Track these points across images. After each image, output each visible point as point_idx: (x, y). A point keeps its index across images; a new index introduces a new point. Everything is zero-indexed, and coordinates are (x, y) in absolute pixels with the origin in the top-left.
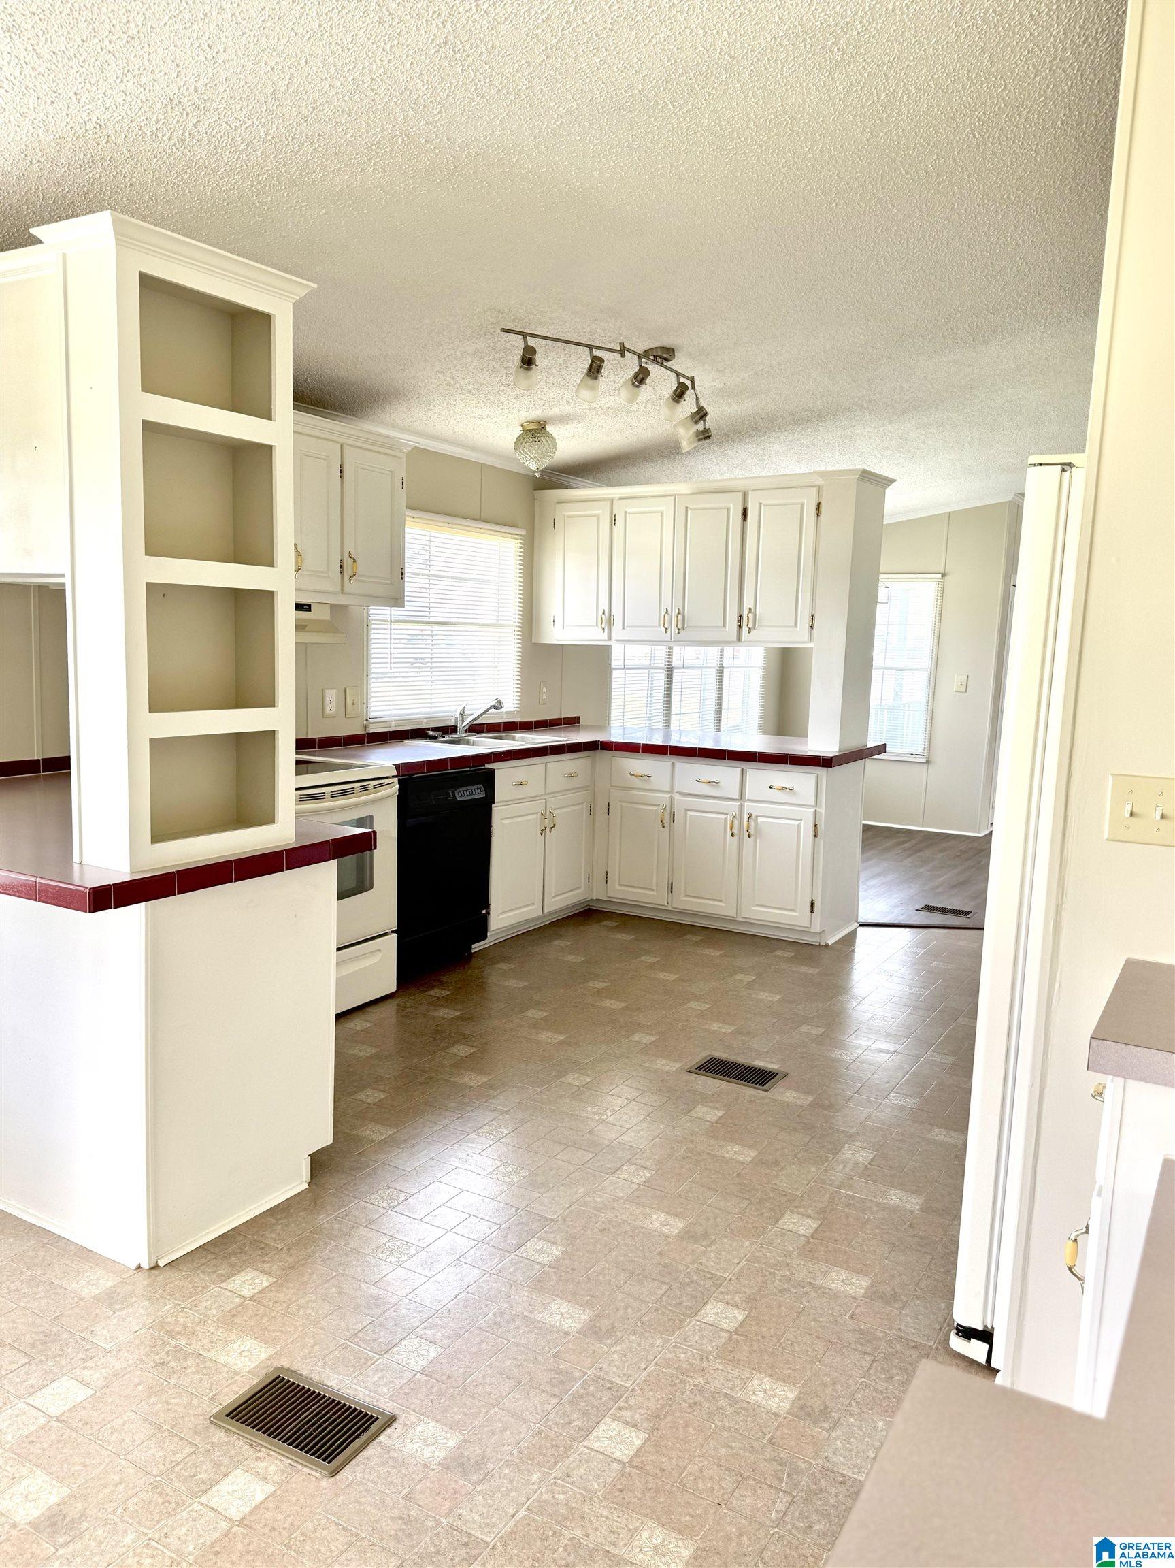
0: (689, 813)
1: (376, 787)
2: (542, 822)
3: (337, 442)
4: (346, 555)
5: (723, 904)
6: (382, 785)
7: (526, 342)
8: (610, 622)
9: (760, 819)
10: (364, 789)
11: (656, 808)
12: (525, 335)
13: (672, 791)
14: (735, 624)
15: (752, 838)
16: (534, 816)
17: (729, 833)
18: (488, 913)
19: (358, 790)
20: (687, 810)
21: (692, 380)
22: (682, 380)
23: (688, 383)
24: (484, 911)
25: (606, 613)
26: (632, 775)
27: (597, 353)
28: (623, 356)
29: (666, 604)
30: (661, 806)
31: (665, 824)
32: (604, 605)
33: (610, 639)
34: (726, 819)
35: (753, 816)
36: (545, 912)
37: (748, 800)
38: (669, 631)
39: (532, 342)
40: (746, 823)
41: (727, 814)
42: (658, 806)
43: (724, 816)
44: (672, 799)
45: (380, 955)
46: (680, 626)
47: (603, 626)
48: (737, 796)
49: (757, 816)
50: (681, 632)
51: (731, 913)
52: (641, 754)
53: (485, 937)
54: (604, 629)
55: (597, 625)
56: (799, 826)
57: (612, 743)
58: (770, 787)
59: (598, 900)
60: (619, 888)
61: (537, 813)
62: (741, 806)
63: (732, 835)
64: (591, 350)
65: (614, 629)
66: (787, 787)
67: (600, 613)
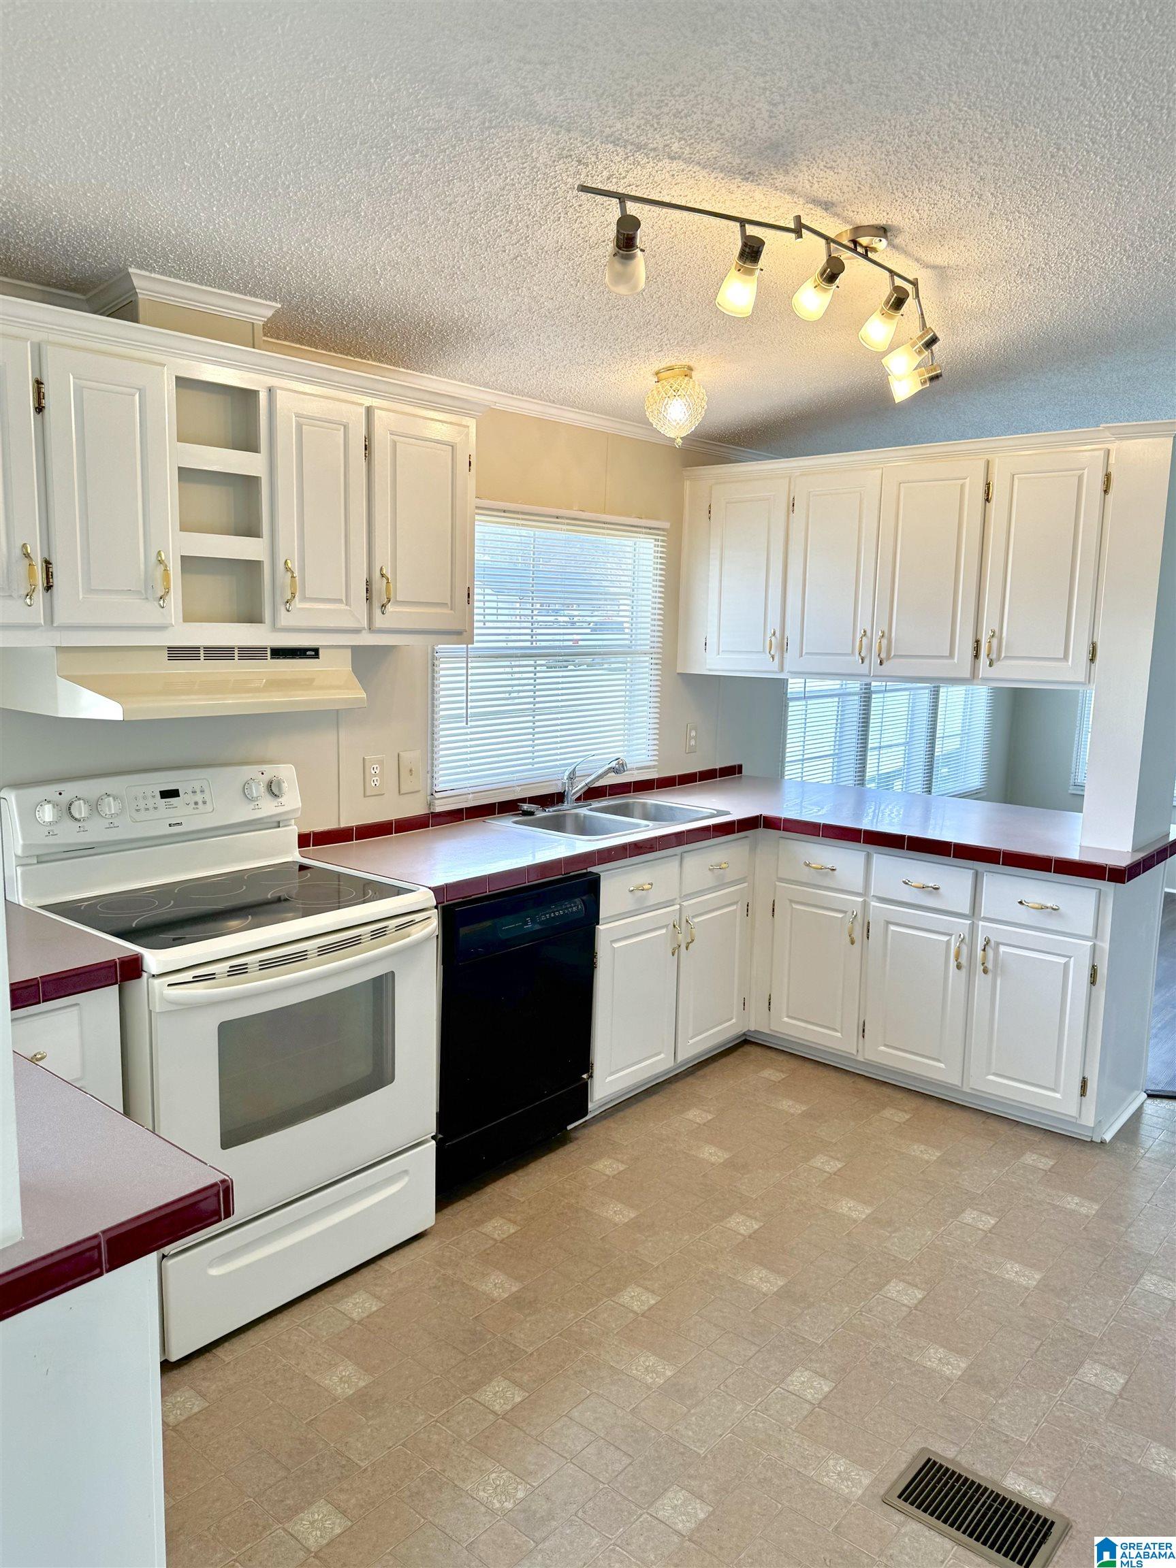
0: (892, 928)
1: (399, 928)
2: (674, 937)
3: (361, 405)
4: (377, 574)
5: (942, 1065)
6: (411, 923)
7: (623, 209)
8: (783, 647)
9: (1002, 949)
10: (377, 934)
11: (840, 916)
12: (622, 198)
13: (865, 893)
14: (970, 652)
15: (990, 975)
16: (664, 931)
17: (953, 964)
18: (591, 1076)
19: (367, 937)
20: (888, 923)
21: (915, 283)
22: (899, 282)
23: (909, 288)
24: (585, 1076)
25: (778, 634)
26: (808, 865)
27: (751, 230)
28: (800, 236)
29: (863, 623)
30: (850, 913)
31: (856, 939)
32: (774, 622)
33: (782, 669)
34: (948, 943)
35: (992, 943)
36: (680, 1059)
37: (984, 918)
38: (867, 661)
39: (633, 208)
40: (980, 953)
41: (951, 935)
42: (845, 912)
43: (945, 938)
44: (865, 904)
45: (406, 1179)
46: (883, 655)
47: (772, 653)
48: (966, 910)
49: (998, 944)
50: (885, 663)
51: (954, 1079)
52: (820, 839)
53: (585, 1112)
54: (773, 657)
55: (764, 651)
56: (1066, 965)
57: (780, 819)
58: (1021, 903)
59: (756, 1031)
60: (786, 1019)
61: (666, 926)
62: (973, 929)
63: (959, 967)
64: (743, 227)
65: (787, 656)
66: (1049, 905)
67: (769, 634)
